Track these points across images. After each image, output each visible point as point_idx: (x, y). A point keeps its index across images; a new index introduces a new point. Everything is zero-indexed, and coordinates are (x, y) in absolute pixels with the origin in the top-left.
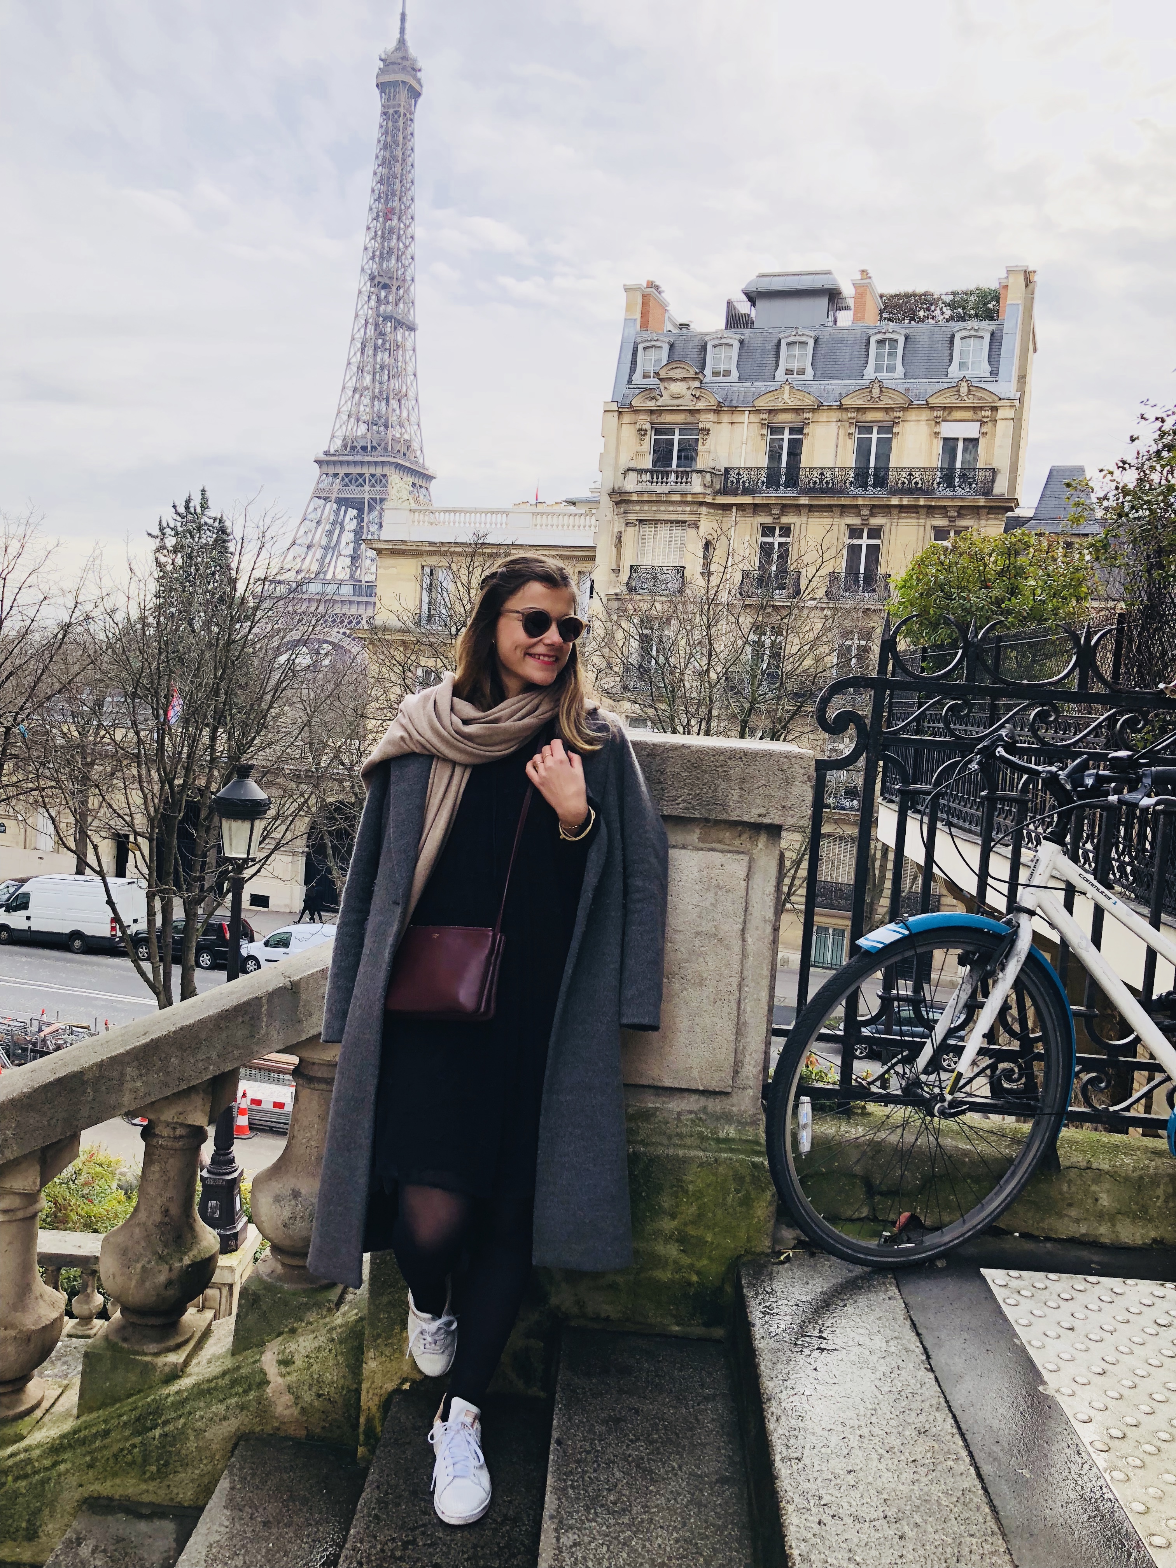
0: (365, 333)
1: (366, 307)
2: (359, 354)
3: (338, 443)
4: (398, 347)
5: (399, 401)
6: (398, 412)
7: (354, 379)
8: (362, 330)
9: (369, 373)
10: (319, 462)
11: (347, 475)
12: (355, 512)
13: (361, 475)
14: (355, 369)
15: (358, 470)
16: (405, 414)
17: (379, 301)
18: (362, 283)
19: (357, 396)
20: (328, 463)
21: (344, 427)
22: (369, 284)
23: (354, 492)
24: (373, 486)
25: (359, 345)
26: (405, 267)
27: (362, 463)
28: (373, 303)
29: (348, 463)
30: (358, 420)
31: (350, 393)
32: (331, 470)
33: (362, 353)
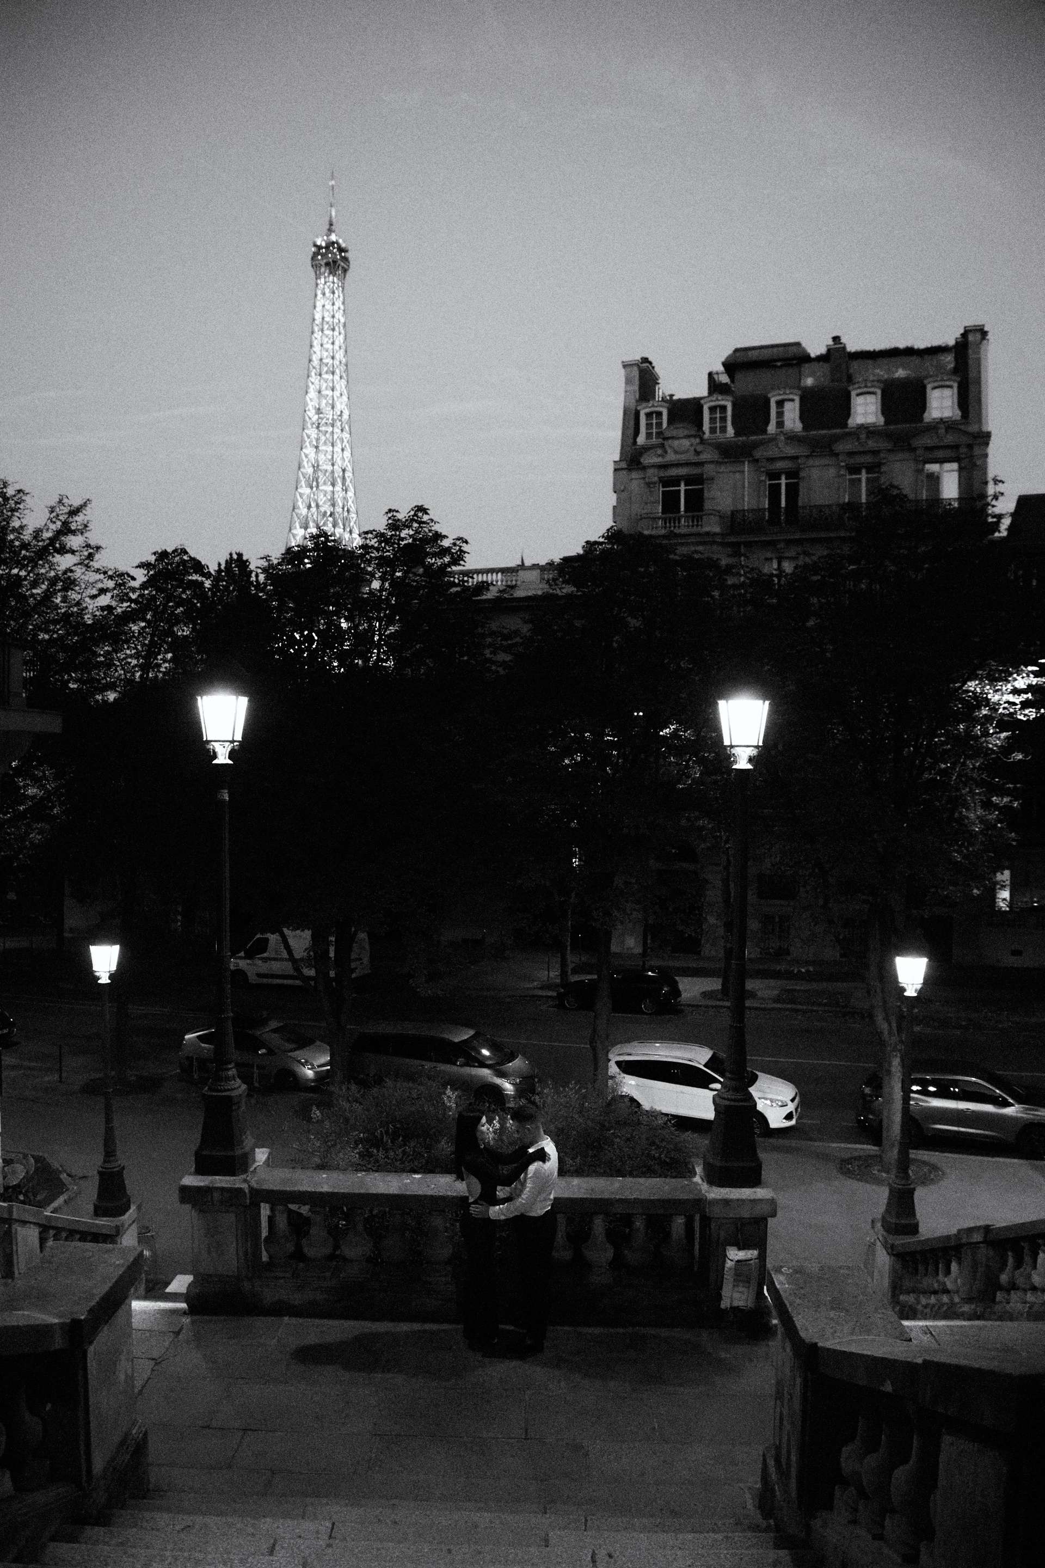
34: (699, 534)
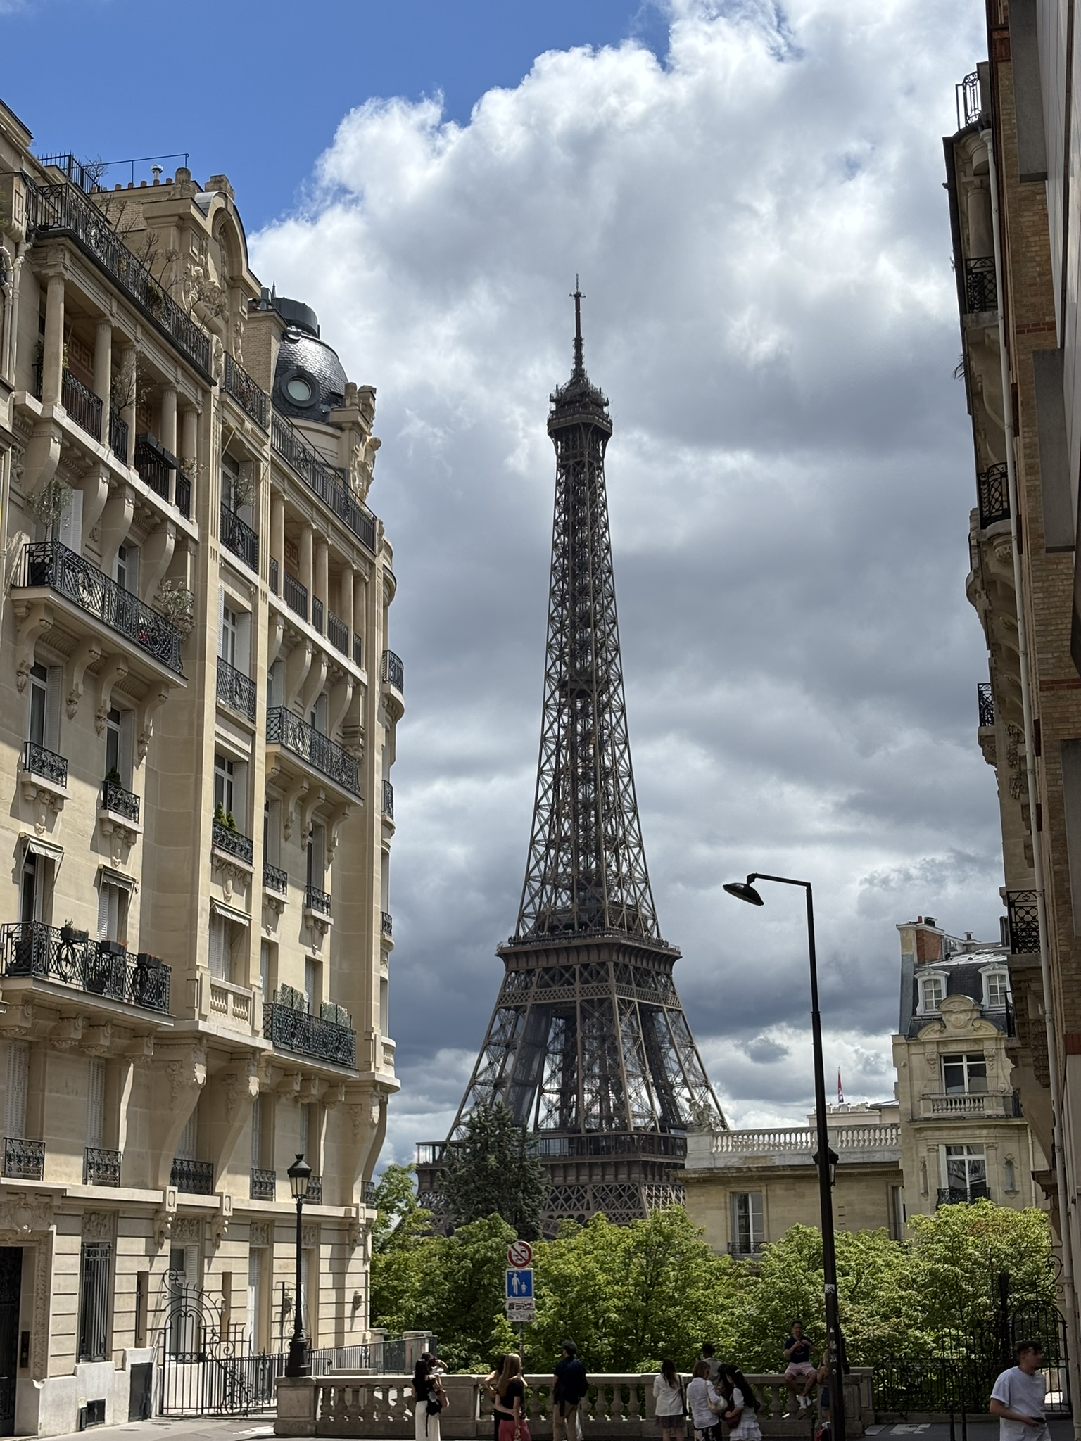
0: (558, 762)
1: (556, 726)
2: (550, 793)
3: (531, 923)
4: (607, 776)
5: (616, 851)
6: (614, 868)
7: (546, 828)
8: (553, 759)
9: (567, 817)
10: (504, 955)
11: (547, 970)
12: (561, 1022)
13: (567, 968)
14: (546, 814)
15: (563, 961)
16: (625, 869)
17: (574, 717)
18: (548, 693)
19: (552, 852)
20: (517, 955)
21: (537, 900)
22: (557, 694)
23: (558, 994)
24: (586, 982)
25: (550, 780)
26: (608, 663)
27: (567, 950)
28: (565, 719)
29: (547, 952)
30: (555, 888)
31: (542, 849)
32: (523, 965)
33: (556, 791)
34: (982, 1118)
